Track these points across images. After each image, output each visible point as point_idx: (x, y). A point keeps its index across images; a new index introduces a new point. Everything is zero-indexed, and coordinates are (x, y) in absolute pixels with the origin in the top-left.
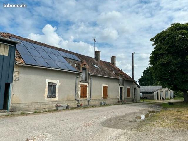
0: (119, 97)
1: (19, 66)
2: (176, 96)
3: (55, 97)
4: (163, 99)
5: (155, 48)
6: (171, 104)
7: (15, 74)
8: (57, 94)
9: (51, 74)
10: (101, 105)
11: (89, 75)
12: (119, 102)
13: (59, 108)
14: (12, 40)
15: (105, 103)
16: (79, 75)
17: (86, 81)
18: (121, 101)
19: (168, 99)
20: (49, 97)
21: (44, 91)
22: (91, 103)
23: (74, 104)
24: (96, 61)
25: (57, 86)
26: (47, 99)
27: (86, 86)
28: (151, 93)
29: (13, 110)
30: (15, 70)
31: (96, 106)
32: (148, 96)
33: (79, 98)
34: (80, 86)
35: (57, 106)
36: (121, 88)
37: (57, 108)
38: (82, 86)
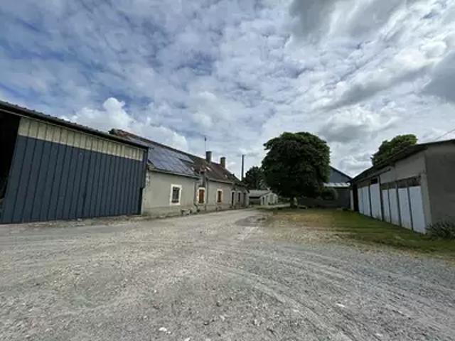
0: (231, 203)
1: (150, 171)
2: (280, 200)
3: (178, 202)
4: (269, 204)
5: (268, 154)
6: (280, 209)
7: (147, 179)
8: (179, 200)
9: (176, 179)
10: (216, 210)
11: (207, 180)
12: (231, 207)
13: (184, 213)
14: (146, 144)
15: (220, 207)
16: (198, 179)
17: (203, 186)
18: (232, 207)
19: (273, 204)
20: (173, 202)
21: (169, 196)
22: (208, 208)
23: (194, 209)
24: (207, 163)
25: (180, 191)
26: (171, 204)
27: (203, 191)
28: (258, 198)
29: (145, 214)
30: (147, 175)
31: (211, 212)
32: (255, 201)
33: (197, 203)
34: (198, 191)
35: (183, 211)
36: (233, 193)
37: (182, 213)
38: (200, 191)
